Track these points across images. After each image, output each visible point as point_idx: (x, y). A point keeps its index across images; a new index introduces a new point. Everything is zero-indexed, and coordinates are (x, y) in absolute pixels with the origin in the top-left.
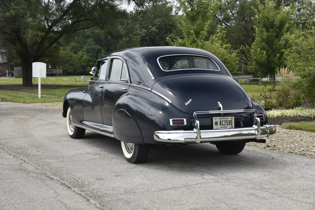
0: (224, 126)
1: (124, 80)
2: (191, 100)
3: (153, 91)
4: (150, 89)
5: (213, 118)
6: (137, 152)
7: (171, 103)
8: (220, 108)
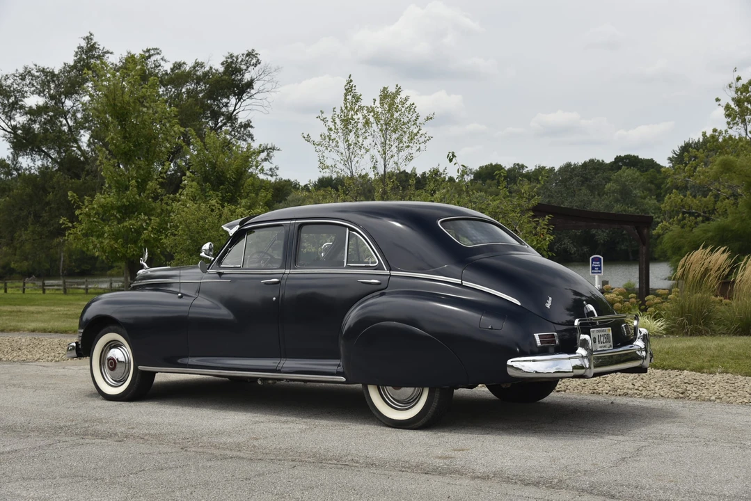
0: (603, 344)
1: (364, 265)
2: (550, 298)
3: (465, 283)
4: (459, 281)
5: (591, 330)
6: (435, 404)
7: (519, 304)
8: (592, 312)
